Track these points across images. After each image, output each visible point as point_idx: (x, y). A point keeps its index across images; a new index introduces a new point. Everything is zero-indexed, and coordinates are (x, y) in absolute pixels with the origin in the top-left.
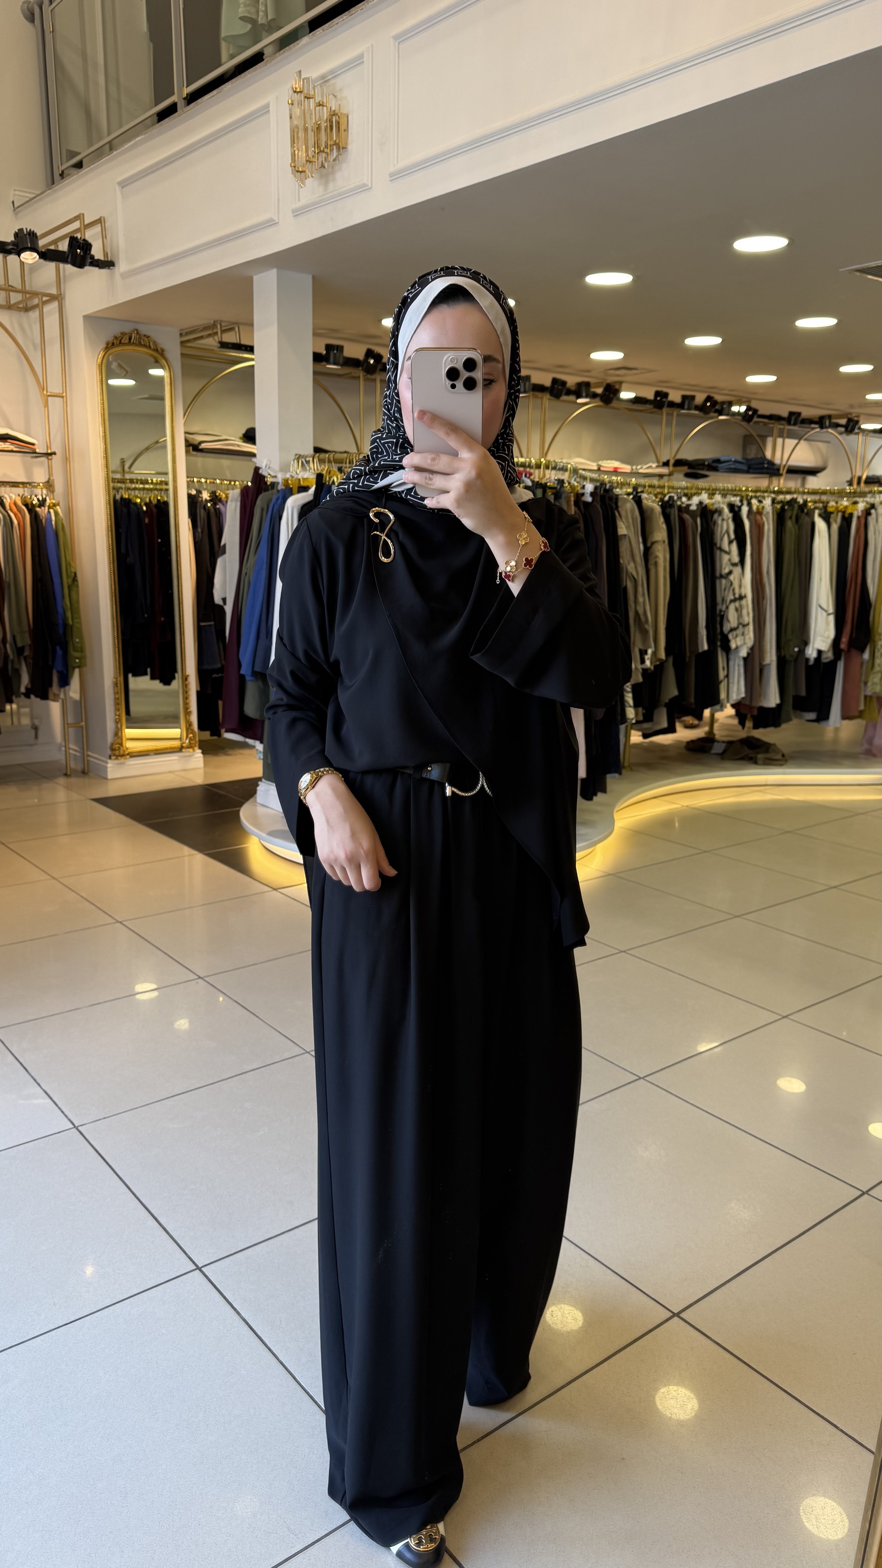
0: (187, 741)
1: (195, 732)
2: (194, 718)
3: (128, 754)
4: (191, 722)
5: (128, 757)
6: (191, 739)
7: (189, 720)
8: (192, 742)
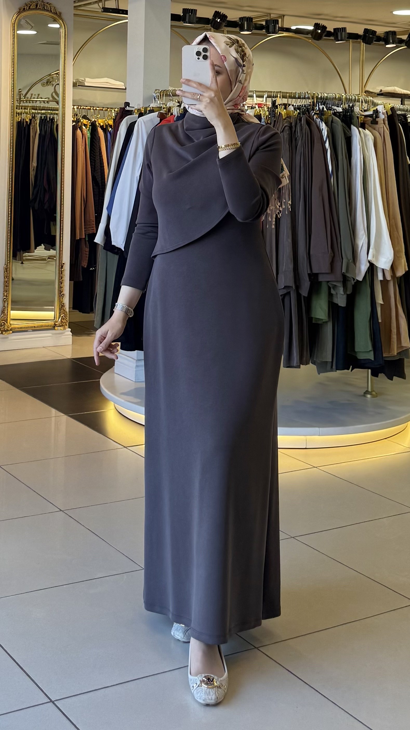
0: (60, 320)
1: (67, 313)
2: (66, 300)
3: (11, 330)
4: (63, 303)
5: (11, 332)
6: (63, 319)
7: (62, 302)
8: (63, 321)
